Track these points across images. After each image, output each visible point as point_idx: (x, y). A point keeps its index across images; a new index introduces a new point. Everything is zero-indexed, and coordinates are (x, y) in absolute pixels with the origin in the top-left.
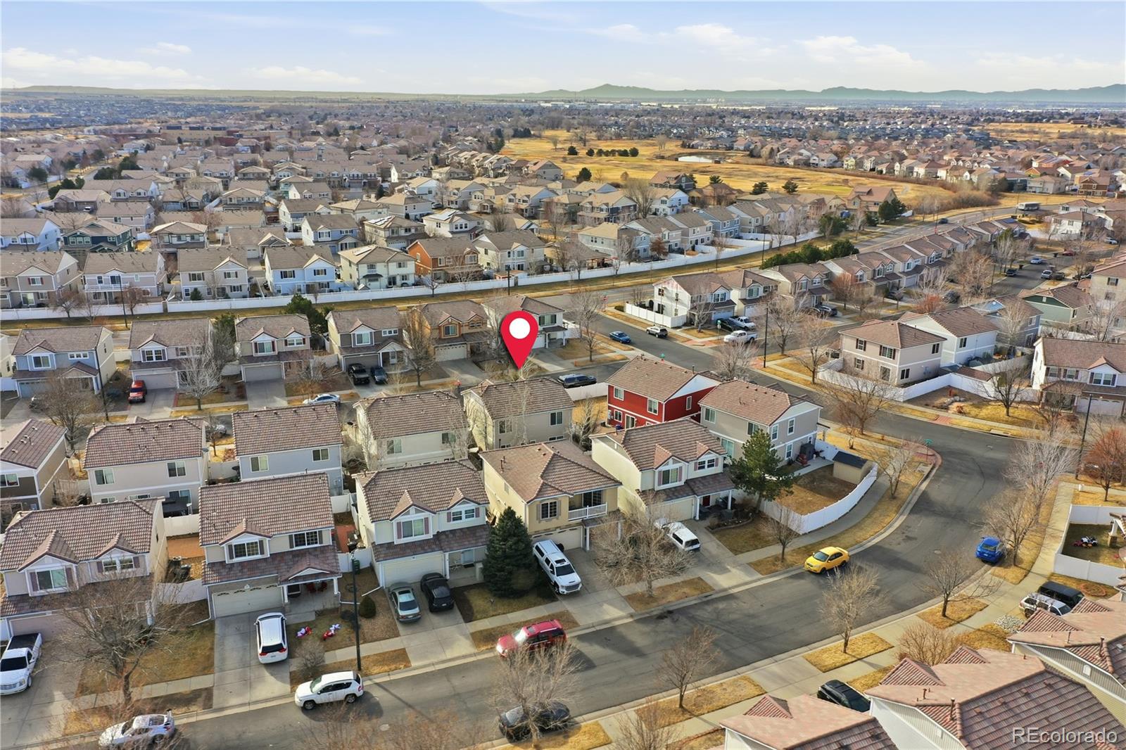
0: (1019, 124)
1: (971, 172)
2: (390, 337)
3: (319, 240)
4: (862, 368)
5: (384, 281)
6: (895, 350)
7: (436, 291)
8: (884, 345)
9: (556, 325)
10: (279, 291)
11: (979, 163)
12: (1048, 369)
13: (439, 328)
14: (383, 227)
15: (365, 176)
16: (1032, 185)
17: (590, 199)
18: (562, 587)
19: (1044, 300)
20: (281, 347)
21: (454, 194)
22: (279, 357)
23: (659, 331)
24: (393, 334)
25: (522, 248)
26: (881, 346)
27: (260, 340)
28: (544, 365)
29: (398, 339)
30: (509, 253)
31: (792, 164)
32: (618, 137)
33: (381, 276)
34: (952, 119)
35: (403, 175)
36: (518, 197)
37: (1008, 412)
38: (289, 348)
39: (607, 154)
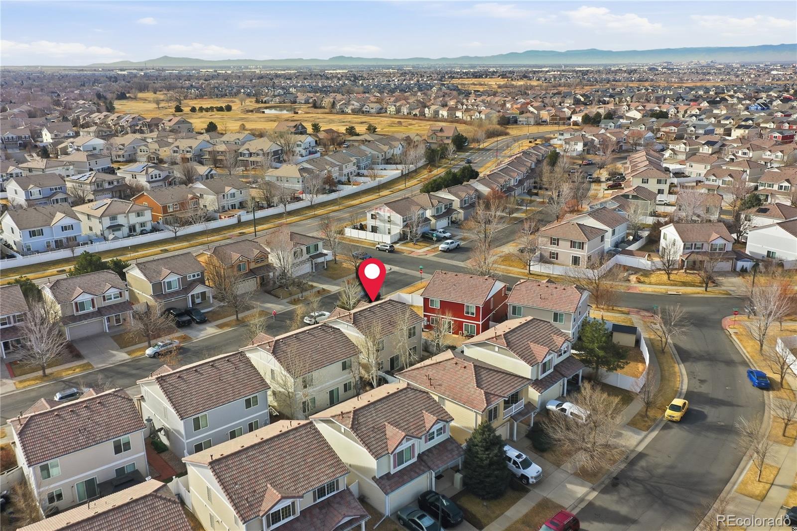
0: (470, 79)
1: (480, 113)
2: (194, 281)
3: (31, 198)
4: (557, 259)
5: (125, 230)
6: (583, 243)
7: (178, 234)
8: (573, 240)
9: (318, 252)
10: (29, 249)
11: (477, 106)
12: (685, 245)
13: (232, 267)
14: (88, 181)
15: (20, 138)
16: (520, 119)
17: (246, 146)
18: (532, 477)
19: (630, 197)
20: (100, 303)
21: (120, 149)
22: (100, 312)
23: (388, 248)
24: (196, 277)
25: (233, 191)
26: (571, 241)
27: (80, 299)
28: (325, 287)
29: (202, 282)
30: (224, 195)
31: (350, 112)
32: (200, 96)
33: (122, 226)
34: (428, 77)
35: (56, 135)
36: (181, 148)
37: (669, 277)
38: (108, 303)
39: (207, 110)
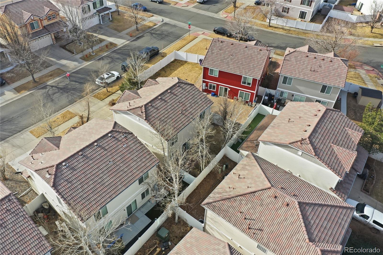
4: (288, 13)
6: (312, 1)
9: (103, 7)
13: (26, 26)
37: (372, 31)
